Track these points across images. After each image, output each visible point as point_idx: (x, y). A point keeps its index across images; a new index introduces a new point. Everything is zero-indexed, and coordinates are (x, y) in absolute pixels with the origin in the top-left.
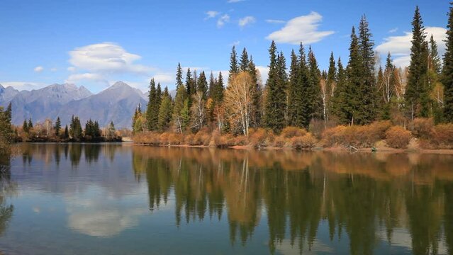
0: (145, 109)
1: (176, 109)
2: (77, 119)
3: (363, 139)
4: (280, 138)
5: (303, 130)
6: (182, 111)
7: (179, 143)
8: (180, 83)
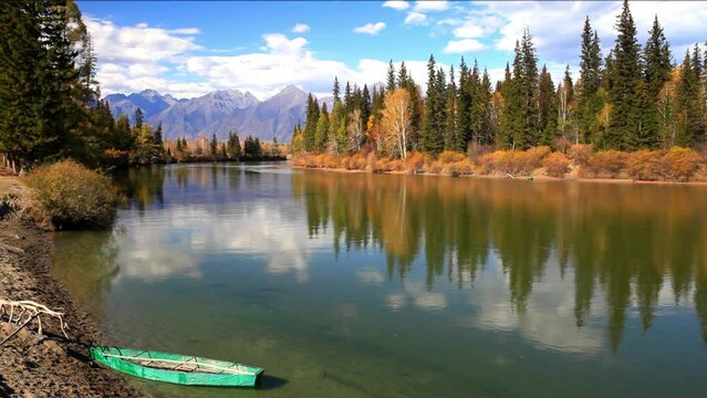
0: (303, 127)
1: (331, 129)
2: (235, 136)
3: (520, 167)
4: (438, 164)
5: (461, 155)
6: (339, 131)
7: (335, 167)
8: (338, 99)
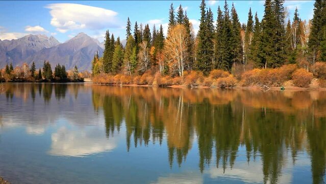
0: (102, 56)
1: (126, 55)
2: (48, 64)
3: (274, 80)
4: (208, 79)
5: (226, 73)
6: (132, 57)
7: (129, 83)
8: (129, 34)
